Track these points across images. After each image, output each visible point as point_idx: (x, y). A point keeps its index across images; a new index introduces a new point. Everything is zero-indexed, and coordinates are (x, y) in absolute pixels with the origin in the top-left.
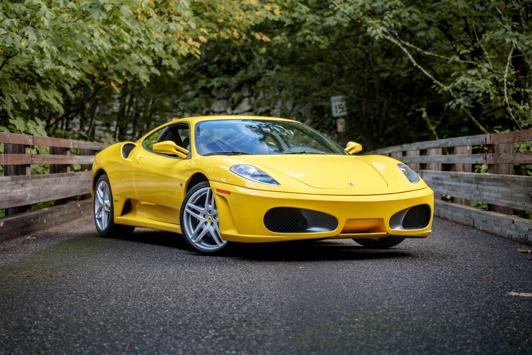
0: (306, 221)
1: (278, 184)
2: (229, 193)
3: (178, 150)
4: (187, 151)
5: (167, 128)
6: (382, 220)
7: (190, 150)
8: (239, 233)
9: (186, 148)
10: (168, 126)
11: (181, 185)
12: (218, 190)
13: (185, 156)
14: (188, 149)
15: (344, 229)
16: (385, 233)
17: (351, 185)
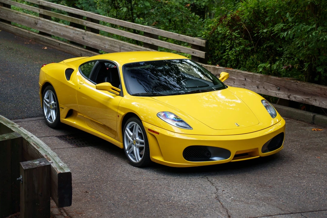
0: (210, 153)
2: (158, 133)
3: (113, 89)
5: (98, 62)
6: (257, 149)
7: (122, 89)
8: (165, 160)
9: (118, 87)
10: (99, 60)
11: (118, 116)
12: (149, 130)
13: (118, 93)
14: (120, 89)
15: (234, 157)
16: (259, 156)
17: (237, 125)
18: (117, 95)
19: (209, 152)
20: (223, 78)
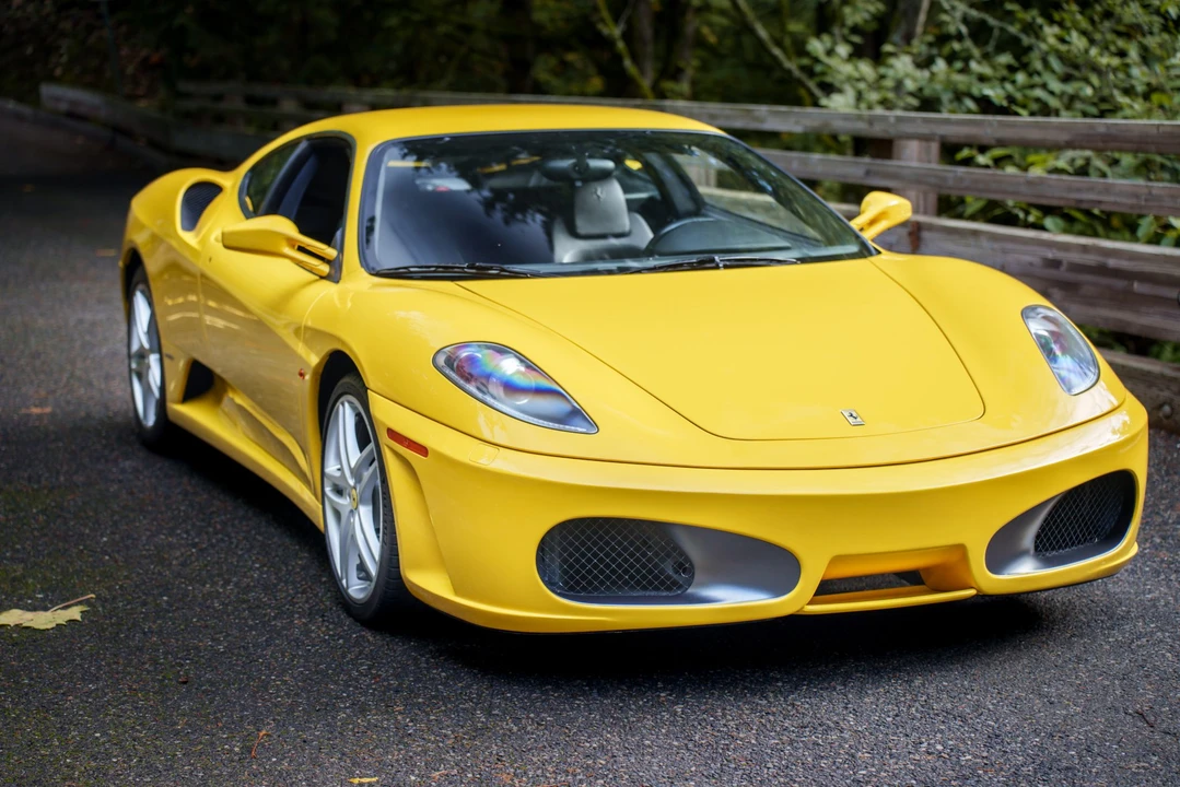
0: (687, 559)
1: (592, 425)
2: (423, 450)
3: (302, 249)
4: (331, 252)
5: (303, 145)
6: (961, 550)
7: (341, 250)
8: (457, 592)
9: (328, 241)
10: (309, 138)
11: (302, 375)
12: (392, 434)
13: (325, 269)
14: (334, 247)
15: (816, 594)
16: (972, 592)
17: (851, 419)
18: (322, 278)
19: (682, 553)
20: (872, 222)
